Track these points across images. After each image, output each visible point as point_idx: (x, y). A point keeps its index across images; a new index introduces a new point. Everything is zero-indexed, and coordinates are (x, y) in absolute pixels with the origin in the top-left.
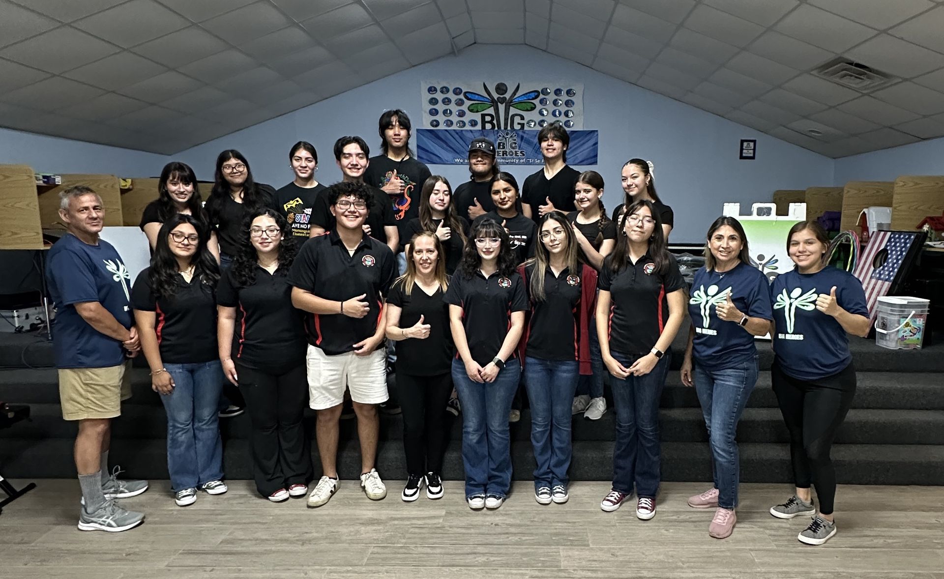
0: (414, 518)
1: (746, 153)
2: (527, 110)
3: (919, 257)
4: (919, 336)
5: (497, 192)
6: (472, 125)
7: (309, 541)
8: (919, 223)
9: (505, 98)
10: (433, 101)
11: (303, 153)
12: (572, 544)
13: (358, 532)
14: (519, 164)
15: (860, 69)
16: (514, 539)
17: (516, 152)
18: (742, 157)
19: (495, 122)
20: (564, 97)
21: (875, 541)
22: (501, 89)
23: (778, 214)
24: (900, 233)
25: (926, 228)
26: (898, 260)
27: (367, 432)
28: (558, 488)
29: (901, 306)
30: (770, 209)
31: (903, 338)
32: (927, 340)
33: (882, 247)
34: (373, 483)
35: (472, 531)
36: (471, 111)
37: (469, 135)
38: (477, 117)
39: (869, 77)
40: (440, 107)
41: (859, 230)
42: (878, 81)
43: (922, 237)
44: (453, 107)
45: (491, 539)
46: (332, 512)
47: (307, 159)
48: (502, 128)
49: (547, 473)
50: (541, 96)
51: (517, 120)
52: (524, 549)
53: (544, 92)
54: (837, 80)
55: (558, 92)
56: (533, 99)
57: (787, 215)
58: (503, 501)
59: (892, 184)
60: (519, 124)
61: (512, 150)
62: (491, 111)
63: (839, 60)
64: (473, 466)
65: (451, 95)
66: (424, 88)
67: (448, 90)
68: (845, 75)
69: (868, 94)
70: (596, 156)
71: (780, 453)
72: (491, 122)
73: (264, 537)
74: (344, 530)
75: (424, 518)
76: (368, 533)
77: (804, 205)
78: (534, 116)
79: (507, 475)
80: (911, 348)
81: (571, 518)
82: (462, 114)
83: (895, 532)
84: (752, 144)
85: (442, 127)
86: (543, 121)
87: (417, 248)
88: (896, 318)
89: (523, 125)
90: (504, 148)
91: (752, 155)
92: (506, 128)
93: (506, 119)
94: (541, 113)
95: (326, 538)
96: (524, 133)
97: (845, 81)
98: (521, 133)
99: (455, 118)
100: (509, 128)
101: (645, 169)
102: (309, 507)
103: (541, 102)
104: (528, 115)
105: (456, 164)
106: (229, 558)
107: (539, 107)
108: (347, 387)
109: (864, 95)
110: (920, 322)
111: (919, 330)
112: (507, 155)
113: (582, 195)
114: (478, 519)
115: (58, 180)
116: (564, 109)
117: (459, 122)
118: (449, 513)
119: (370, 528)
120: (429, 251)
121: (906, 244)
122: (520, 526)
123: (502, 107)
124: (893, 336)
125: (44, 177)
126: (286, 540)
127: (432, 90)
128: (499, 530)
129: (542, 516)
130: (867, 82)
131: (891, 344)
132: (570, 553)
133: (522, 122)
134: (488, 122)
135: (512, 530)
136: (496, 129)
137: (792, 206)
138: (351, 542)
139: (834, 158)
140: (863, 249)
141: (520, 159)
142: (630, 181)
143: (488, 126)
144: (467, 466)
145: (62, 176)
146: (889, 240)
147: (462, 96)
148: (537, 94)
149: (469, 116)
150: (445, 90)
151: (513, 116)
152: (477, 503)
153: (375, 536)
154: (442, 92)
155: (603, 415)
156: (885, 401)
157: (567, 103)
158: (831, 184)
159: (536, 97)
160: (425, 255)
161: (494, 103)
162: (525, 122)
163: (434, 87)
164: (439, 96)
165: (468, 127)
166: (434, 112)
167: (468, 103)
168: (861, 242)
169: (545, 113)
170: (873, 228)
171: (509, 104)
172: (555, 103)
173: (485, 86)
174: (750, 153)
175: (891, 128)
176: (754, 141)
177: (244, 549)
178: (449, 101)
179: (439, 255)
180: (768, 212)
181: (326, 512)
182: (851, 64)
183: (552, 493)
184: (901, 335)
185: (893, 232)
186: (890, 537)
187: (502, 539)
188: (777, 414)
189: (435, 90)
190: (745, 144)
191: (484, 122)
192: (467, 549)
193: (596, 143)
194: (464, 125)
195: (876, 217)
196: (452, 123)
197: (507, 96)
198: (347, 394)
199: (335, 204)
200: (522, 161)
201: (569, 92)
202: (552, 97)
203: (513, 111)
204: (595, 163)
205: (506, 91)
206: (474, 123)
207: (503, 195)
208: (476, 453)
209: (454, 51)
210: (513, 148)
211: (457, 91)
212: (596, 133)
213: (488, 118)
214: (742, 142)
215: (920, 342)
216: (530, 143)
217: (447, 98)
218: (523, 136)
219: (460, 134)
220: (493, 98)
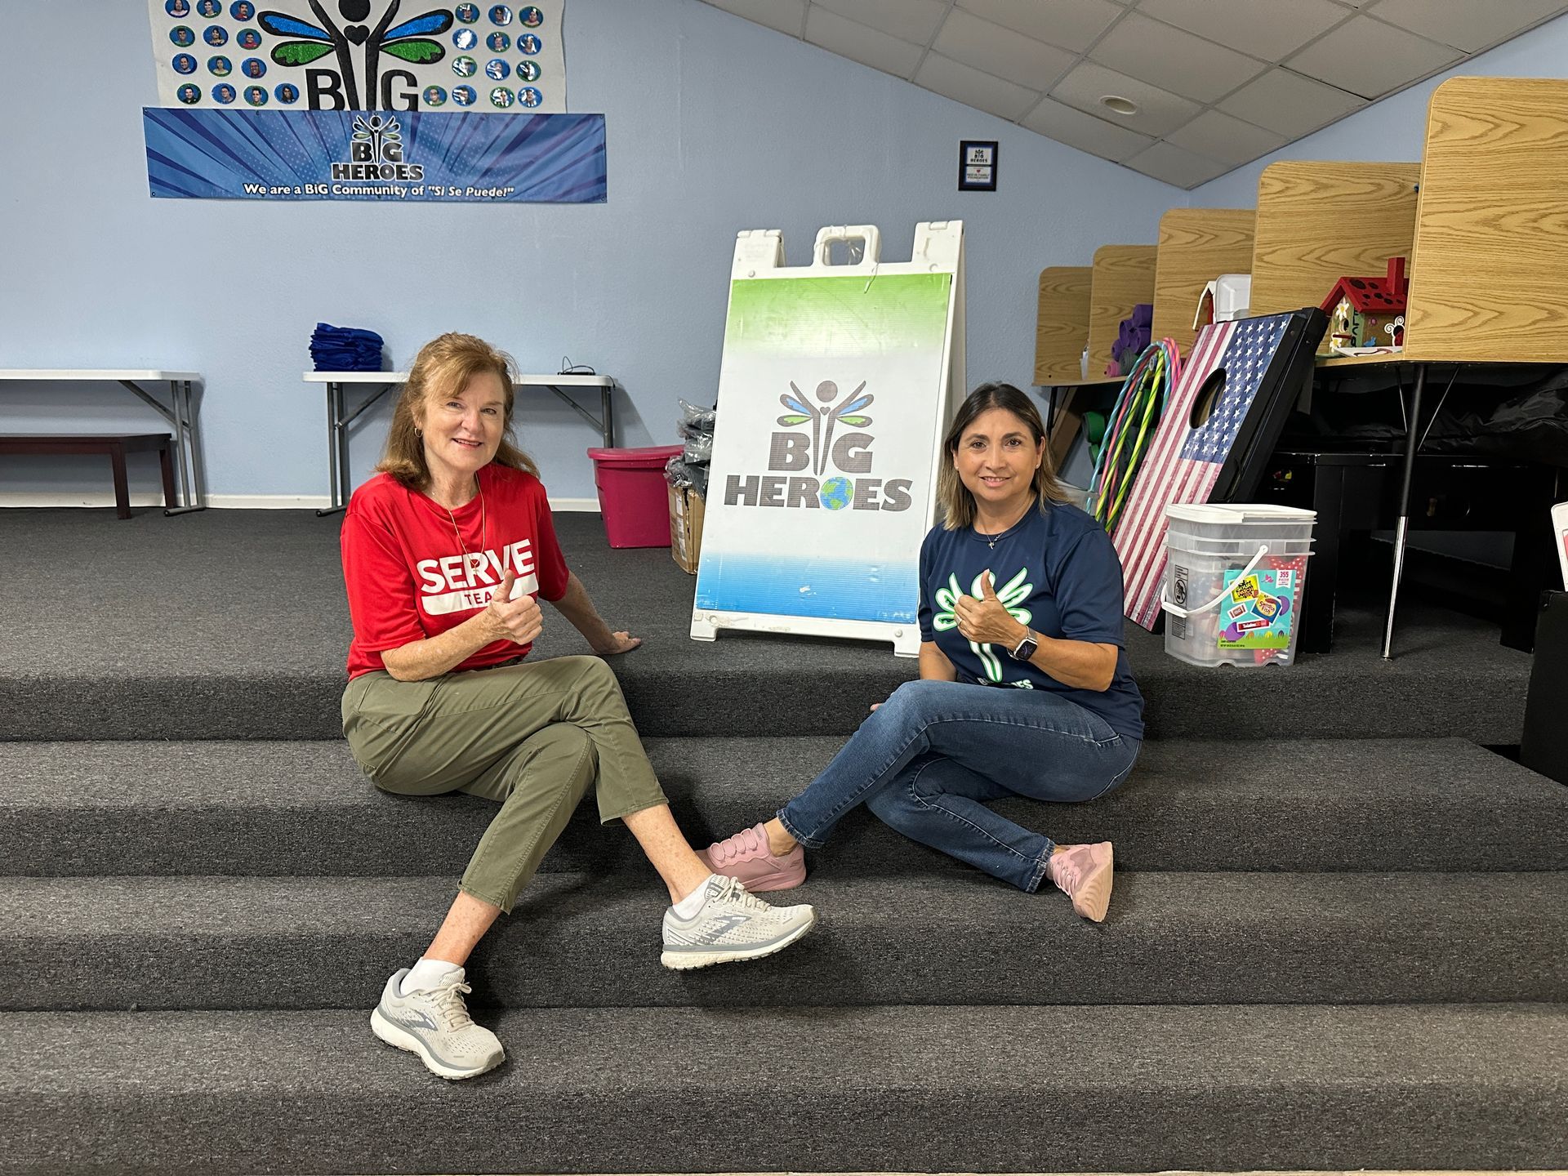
1: (973, 175)
2: (422, 61)
6: (284, 100)
9: (365, 29)
10: (182, 36)
14: (409, 199)
17: (399, 167)
18: (964, 186)
19: (342, 90)
20: (516, 29)
22: (354, 6)
36: (281, 61)
37: (279, 124)
38: (297, 77)
40: (202, 51)
44: (233, 52)
48: (363, 106)
51: (399, 85)
53: (464, 14)
55: (498, 15)
56: (437, 32)
60: (403, 96)
61: (389, 163)
65: (226, 21)
66: (156, 2)
67: (217, 8)
70: (603, 180)
72: (332, 91)
78: (440, 75)
82: (254, 69)
84: (988, 153)
85: (208, 103)
86: (465, 89)
89: (414, 99)
90: (368, 158)
91: (988, 180)
92: (371, 107)
93: (371, 85)
94: (458, 68)
96: (418, 118)
98: (409, 120)
99: (240, 81)
100: (379, 107)
103: (457, 40)
104: (427, 76)
105: (249, 197)
107: (452, 53)
112: (377, 177)
116: (515, 59)
117: (249, 90)
123: (358, 54)
127: (176, 7)
133: (412, 91)
134: (325, 91)
136: (347, 108)
139: (1189, 189)
141: (409, 187)
143: (327, 102)
147: (254, 24)
148: (443, 20)
149: (276, 76)
150: (210, 7)
151: (389, 76)
154: (203, 12)
157: (523, 44)
159: (442, 28)
161: (338, 43)
162: (419, 91)
163: (182, 1)
164: (197, 23)
165: (274, 104)
167: (270, 41)
169: (469, 68)
171: (376, 43)
172: (492, 42)
174: (985, 176)
176: (994, 146)
178: (223, 35)
189: (186, 7)
190: (971, 152)
191: (314, 93)
193: (602, 147)
194: (264, 97)
196: (233, 93)
197: (372, 23)
200: (417, 191)
201: (525, 15)
202: (484, 30)
203: (386, 63)
204: (600, 195)
205: (367, 13)
206: (287, 93)
210: (393, 158)
211: (243, 11)
212: (599, 122)
214: (965, 146)
216: (432, 146)
217: (217, 28)
218: (415, 128)
219: (256, 121)
220: (333, 29)
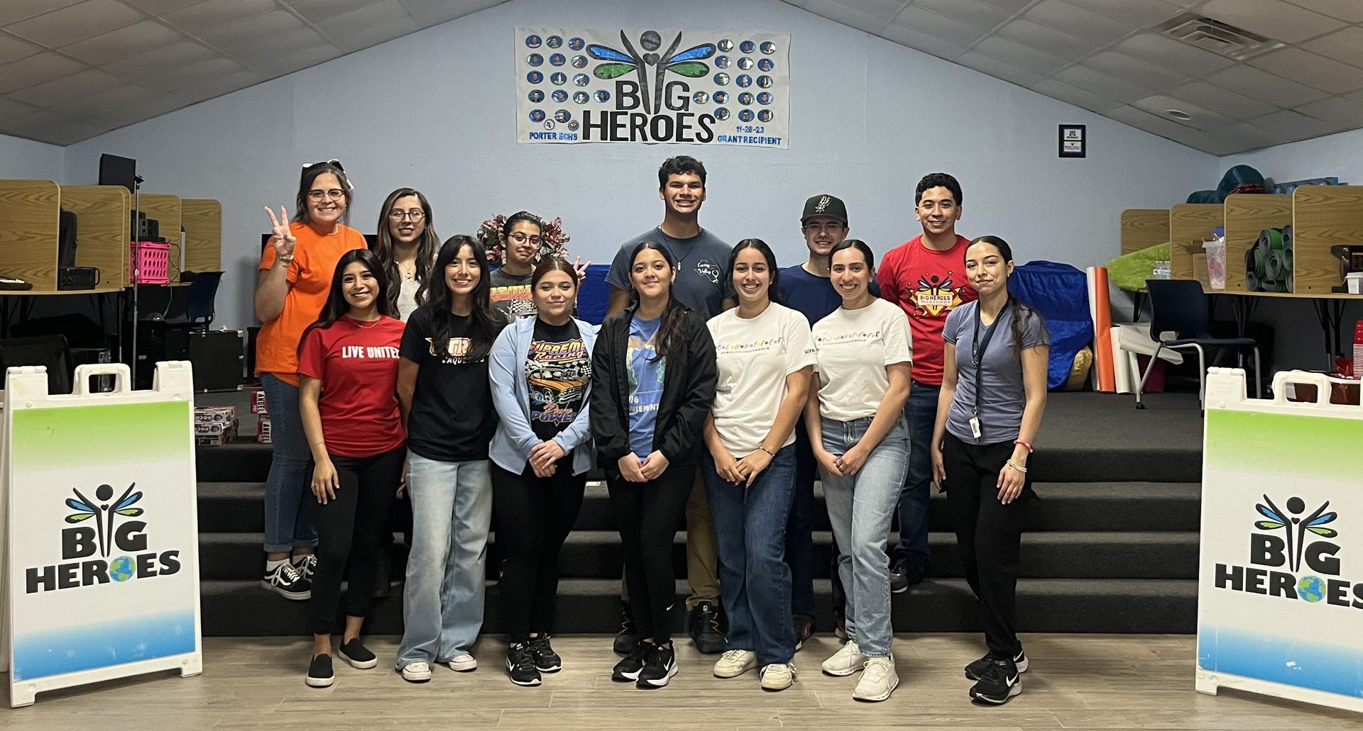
1: (1069, 147)
6: (601, 100)
9: (657, 56)
10: (536, 59)
18: (1062, 154)
19: (639, 94)
20: (757, 55)
22: (650, 39)
36: (599, 76)
38: (610, 86)
40: (547, 69)
44: (567, 69)
50: (718, 53)
51: (677, 91)
53: (722, 45)
55: (746, 46)
56: (704, 57)
60: (679, 98)
62: (633, 76)
65: (564, 50)
66: (521, 38)
67: (560, 42)
69: (1243, 62)
72: (633, 94)
78: (706, 84)
82: (583, 81)
84: (1078, 132)
86: (722, 94)
89: (686, 100)
91: (1080, 151)
92: (658, 105)
93: (658, 90)
94: (718, 81)
99: (570, 88)
103: (718, 62)
104: (695, 84)
107: (714, 70)
116: (756, 74)
117: (578, 94)
123: (651, 70)
127: (533, 41)
130: (1239, 47)
133: (685, 94)
134: (627, 95)
136: (642, 105)
139: (1220, 156)
143: (628, 101)
147: (583, 52)
148: (710, 49)
149: (596, 85)
150: (556, 41)
151: (670, 85)
154: (550, 45)
157: (762, 65)
159: (709, 55)
161: (638, 64)
162: (690, 94)
163: (538, 38)
164: (546, 52)
165: (592, 103)
166: (536, 78)
167: (593, 63)
169: (725, 80)
171: (663, 65)
172: (741, 64)
173: (623, 36)
174: (1077, 148)
176: (1083, 128)
178: (563, 59)
189: (539, 41)
190: (1067, 132)
191: (620, 96)
194: (587, 98)
196: (565, 96)
197: (661, 52)
201: (764, 47)
202: (735, 55)
203: (670, 76)
205: (658, 45)
206: (603, 96)
211: (577, 44)
214: (1062, 128)
217: (558, 55)
220: (636, 56)
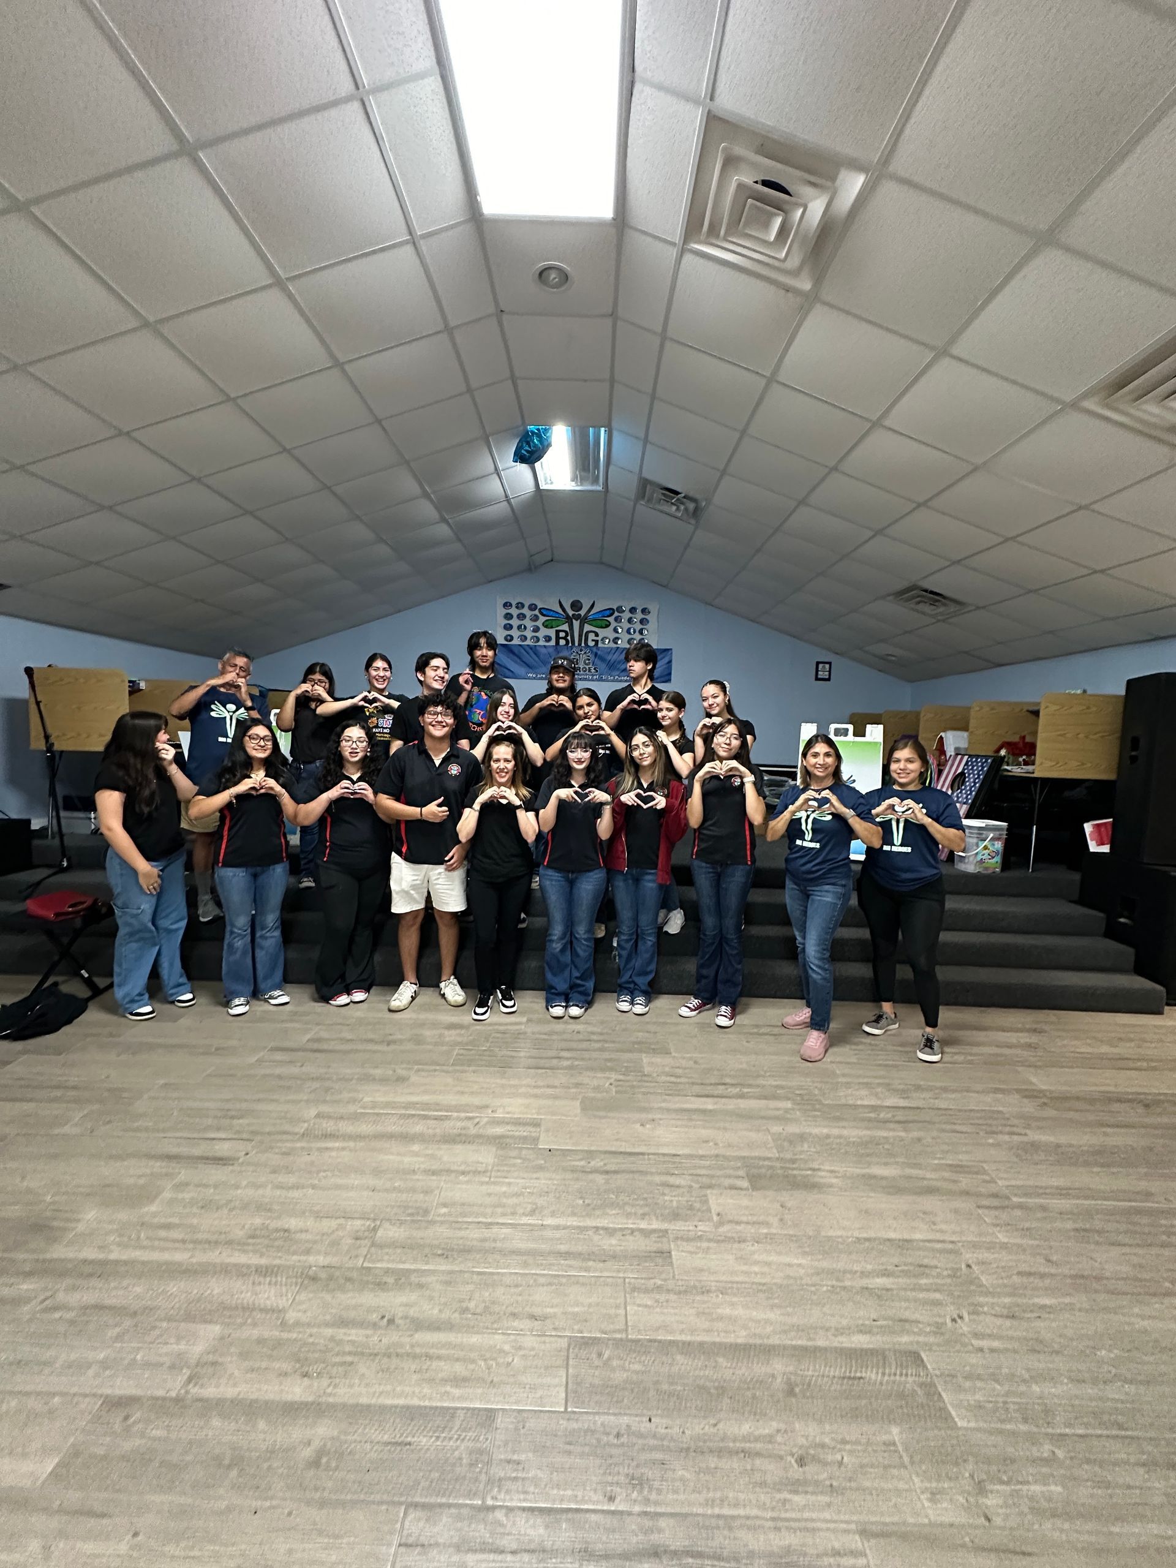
0: (496, 1024)
1: (821, 675)
2: (602, 627)
3: (997, 782)
4: (998, 859)
5: (581, 707)
6: (546, 641)
7: (394, 1042)
8: (996, 747)
9: (580, 615)
10: (508, 616)
11: (379, 663)
12: (655, 1051)
13: (441, 1036)
15: (935, 597)
16: (597, 1045)
17: (590, 668)
18: (817, 679)
19: (569, 638)
20: (639, 616)
21: (956, 1057)
22: (576, 605)
23: (855, 735)
24: (978, 756)
25: (1003, 752)
26: (975, 783)
27: (447, 939)
28: (640, 1000)
29: (980, 828)
30: (847, 730)
31: (982, 861)
32: (1006, 865)
33: (960, 771)
34: (452, 990)
35: (554, 1037)
36: (546, 627)
37: (543, 651)
38: (552, 633)
39: (945, 605)
40: (515, 622)
41: (937, 753)
42: (953, 608)
43: (998, 761)
44: (527, 622)
45: (574, 1045)
46: (414, 1016)
47: (384, 669)
48: (577, 644)
49: (629, 983)
50: (616, 614)
51: (591, 636)
52: (606, 1055)
53: (620, 610)
54: (913, 606)
55: (633, 610)
56: (609, 616)
57: (864, 736)
58: (586, 1010)
59: (969, 709)
60: (593, 640)
62: (566, 627)
63: (914, 587)
64: (554, 975)
65: (526, 611)
66: (500, 602)
67: (523, 606)
68: (919, 603)
69: (944, 621)
70: (670, 674)
71: (862, 971)
72: (565, 638)
73: (350, 1037)
74: (427, 1033)
75: (506, 1024)
76: (451, 1035)
77: (881, 727)
78: (608, 633)
79: (590, 985)
80: (990, 872)
81: (652, 1028)
82: (536, 630)
83: (975, 1050)
84: (827, 666)
85: (516, 641)
86: (618, 638)
87: (495, 757)
88: (975, 841)
89: (597, 642)
90: (578, 664)
91: (827, 677)
92: (580, 644)
93: (580, 636)
94: (615, 630)
95: (410, 1040)
96: (598, 649)
97: (921, 607)
98: (595, 650)
99: (529, 634)
100: (583, 645)
101: (723, 688)
102: (390, 1011)
103: (616, 619)
104: (602, 633)
105: (529, 678)
106: (317, 1055)
107: (614, 624)
108: (429, 893)
109: (939, 621)
110: (999, 846)
111: (997, 853)
112: (581, 671)
113: (664, 713)
114: (559, 1026)
115: (143, 685)
116: (638, 627)
117: (533, 637)
118: (529, 1020)
119: (453, 1032)
120: (506, 760)
121: (983, 767)
122: (601, 1034)
123: (576, 624)
124: (971, 859)
125: (130, 682)
126: (371, 1041)
127: (507, 605)
128: (581, 1037)
129: (623, 1026)
130: (942, 609)
131: (970, 867)
132: (653, 1060)
133: (596, 639)
134: (562, 638)
135: (595, 1037)
136: (570, 645)
137: (869, 727)
138: (436, 1044)
139: (911, 682)
140: (940, 772)
141: (593, 675)
142: (711, 701)
143: (562, 642)
144: (549, 975)
145: (146, 681)
146: (966, 764)
147: (537, 612)
148: (611, 612)
149: (543, 632)
150: (520, 606)
151: (588, 633)
152: (558, 1011)
153: (459, 1039)
154: (517, 607)
155: (682, 928)
156: (966, 922)
157: (642, 621)
158: (907, 707)
159: (611, 615)
160: (502, 765)
161: (569, 620)
163: (510, 603)
164: (514, 612)
165: (542, 643)
166: (508, 627)
167: (542, 619)
168: (939, 765)
169: (620, 630)
170: (950, 751)
171: (584, 620)
172: (630, 621)
173: (560, 603)
174: (826, 675)
175: (966, 653)
176: (830, 663)
177: (331, 1048)
178: (524, 616)
179: (516, 765)
180: (845, 732)
181: (408, 1016)
182: (926, 591)
183: (632, 1003)
184: (979, 857)
185: (970, 756)
186: (971, 1054)
187: (584, 1045)
188: (865, 933)
189: (511, 605)
190: (821, 666)
191: (558, 638)
192: (551, 1053)
193: (670, 662)
194: (538, 640)
195: (953, 741)
196: (526, 638)
197: (582, 612)
198: (428, 899)
199: (423, 714)
200: (596, 677)
201: (644, 611)
202: (626, 615)
203: (587, 628)
204: (669, 680)
205: (581, 608)
206: (548, 639)
207: (587, 709)
208: (558, 961)
209: (531, 568)
210: (587, 664)
211: (533, 607)
212: (669, 651)
213: (562, 634)
214: (818, 663)
215: (999, 865)
216: (602, 659)
217: (522, 614)
218: (597, 654)
219: (534, 649)
220: (567, 615)
